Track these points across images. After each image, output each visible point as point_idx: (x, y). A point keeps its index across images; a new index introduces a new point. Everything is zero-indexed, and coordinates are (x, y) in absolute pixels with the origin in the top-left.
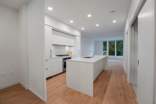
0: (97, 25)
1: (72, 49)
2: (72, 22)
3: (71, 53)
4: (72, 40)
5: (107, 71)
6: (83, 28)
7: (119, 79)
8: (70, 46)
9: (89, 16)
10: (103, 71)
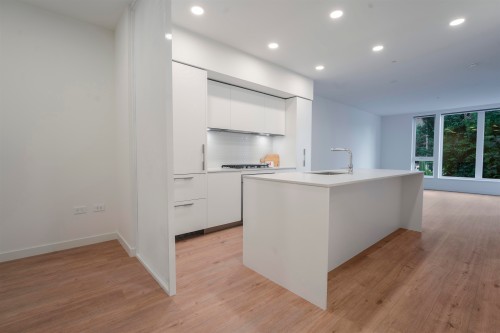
0: (378, 48)
1: (279, 147)
2: (273, 46)
3: (276, 158)
4: (282, 114)
5: (418, 235)
6: (320, 68)
7: (464, 269)
8: (272, 136)
9: (336, 14)
10: (400, 232)
